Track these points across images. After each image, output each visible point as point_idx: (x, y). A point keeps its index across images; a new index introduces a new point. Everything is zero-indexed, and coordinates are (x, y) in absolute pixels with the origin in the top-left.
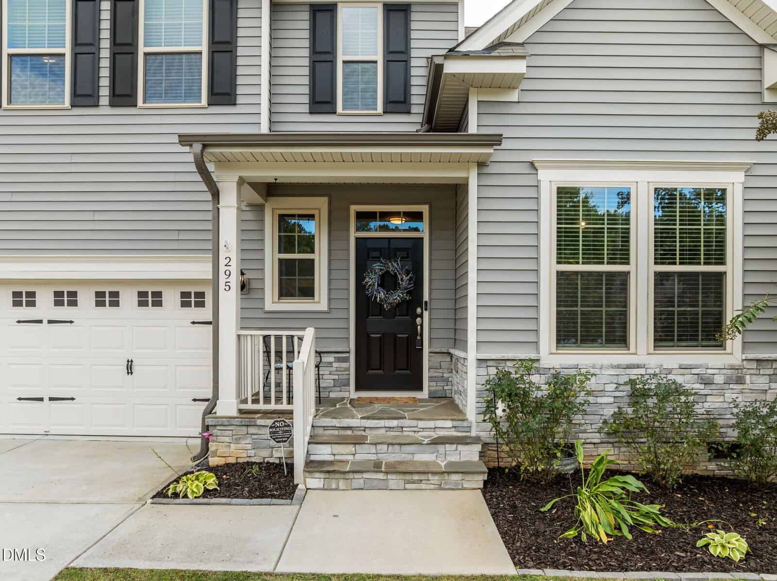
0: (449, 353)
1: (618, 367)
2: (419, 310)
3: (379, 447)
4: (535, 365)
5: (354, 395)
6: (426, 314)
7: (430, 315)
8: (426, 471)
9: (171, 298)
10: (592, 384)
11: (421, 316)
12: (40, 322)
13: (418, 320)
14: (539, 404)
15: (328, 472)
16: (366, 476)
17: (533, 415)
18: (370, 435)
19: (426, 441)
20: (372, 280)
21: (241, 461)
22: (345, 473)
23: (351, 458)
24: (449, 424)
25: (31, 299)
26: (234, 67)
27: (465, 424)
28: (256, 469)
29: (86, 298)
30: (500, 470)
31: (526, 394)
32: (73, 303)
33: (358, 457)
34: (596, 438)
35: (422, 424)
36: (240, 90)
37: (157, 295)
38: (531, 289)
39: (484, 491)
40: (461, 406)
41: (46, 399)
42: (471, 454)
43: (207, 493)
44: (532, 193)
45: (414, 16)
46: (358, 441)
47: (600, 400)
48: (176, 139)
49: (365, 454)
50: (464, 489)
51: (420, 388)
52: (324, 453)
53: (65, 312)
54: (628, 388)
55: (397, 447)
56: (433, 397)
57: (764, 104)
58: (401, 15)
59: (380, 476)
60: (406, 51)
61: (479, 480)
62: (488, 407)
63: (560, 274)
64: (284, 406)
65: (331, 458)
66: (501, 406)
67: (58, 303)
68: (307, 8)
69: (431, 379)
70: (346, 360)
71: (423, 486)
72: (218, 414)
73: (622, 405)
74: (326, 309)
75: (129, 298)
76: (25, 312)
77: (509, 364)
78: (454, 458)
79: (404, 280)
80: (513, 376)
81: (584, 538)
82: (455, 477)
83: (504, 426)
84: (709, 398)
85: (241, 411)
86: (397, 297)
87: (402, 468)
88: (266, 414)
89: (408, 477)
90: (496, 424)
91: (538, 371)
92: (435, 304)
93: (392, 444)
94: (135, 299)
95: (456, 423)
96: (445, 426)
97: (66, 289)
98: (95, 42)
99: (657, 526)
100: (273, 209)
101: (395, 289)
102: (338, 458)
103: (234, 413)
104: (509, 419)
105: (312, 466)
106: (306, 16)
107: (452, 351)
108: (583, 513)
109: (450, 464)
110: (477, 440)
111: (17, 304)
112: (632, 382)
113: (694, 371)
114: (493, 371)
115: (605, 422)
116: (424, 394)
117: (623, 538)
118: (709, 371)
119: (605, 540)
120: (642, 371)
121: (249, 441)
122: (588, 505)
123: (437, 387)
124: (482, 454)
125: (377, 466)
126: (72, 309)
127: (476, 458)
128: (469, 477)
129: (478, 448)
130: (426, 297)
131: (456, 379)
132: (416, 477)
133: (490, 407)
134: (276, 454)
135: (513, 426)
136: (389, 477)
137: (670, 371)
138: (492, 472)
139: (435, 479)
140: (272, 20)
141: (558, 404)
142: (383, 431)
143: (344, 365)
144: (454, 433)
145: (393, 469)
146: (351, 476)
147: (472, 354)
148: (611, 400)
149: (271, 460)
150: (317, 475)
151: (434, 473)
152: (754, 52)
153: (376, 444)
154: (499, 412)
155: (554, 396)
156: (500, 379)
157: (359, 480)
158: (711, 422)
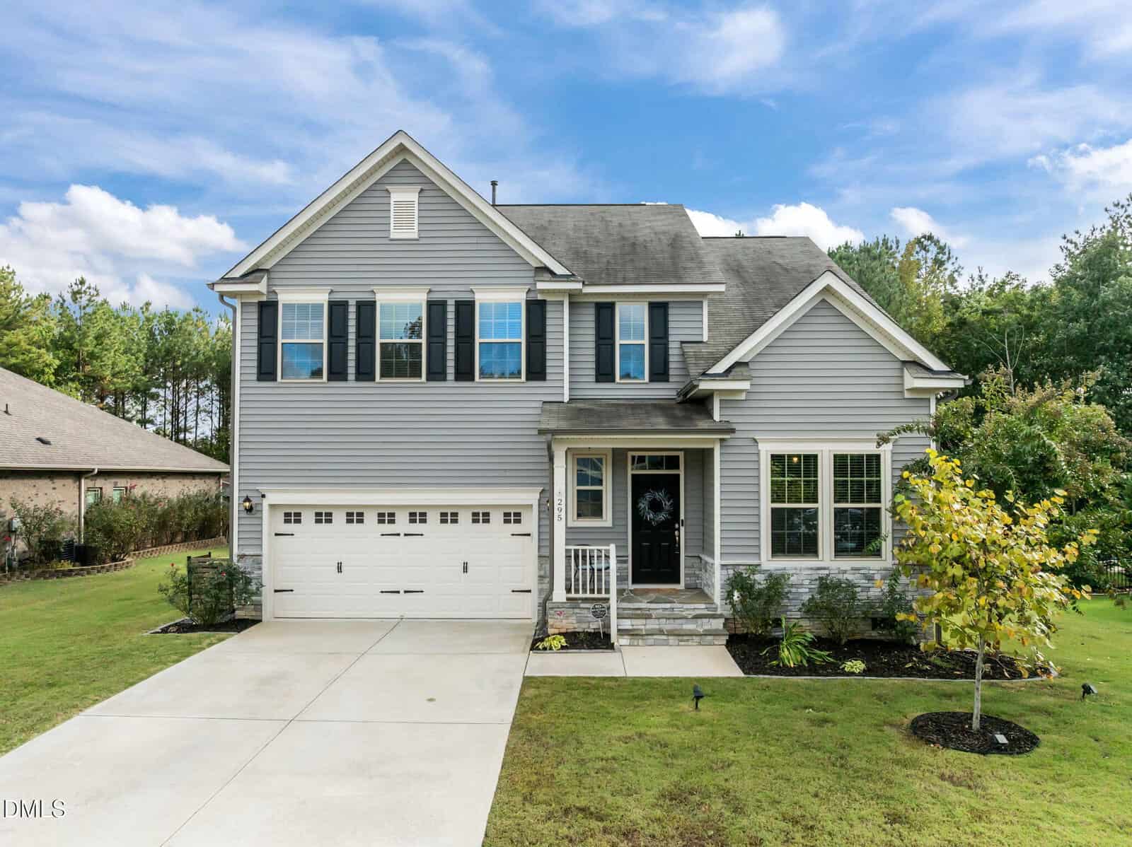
0: (699, 557)
1: (812, 569)
2: (677, 526)
3: (661, 620)
4: (758, 568)
5: (632, 587)
6: (682, 529)
7: (685, 529)
8: (692, 634)
9: (496, 517)
10: (793, 580)
11: (679, 530)
12: (399, 535)
13: (676, 533)
14: (760, 593)
15: (633, 635)
16: (655, 637)
17: (757, 599)
18: (654, 614)
19: (690, 617)
20: (643, 505)
21: (569, 631)
22: (642, 635)
23: (643, 627)
24: (703, 606)
25: (392, 519)
26: (544, 353)
27: (714, 606)
28: (582, 636)
29: (433, 517)
30: (735, 635)
31: (752, 586)
32: (423, 521)
33: (648, 627)
34: (798, 615)
35: (686, 606)
36: (548, 370)
37: (486, 515)
38: (755, 520)
39: (727, 646)
40: (709, 594)
41: (402, 592)
42: (718, 624)
43: (563, 647)
44: (755, 458)
45: (671, 311)
46: (648, 617)
47: (800, 590)
48: (536, 432)
49: (652, 625)
50: (714, 645)
51: (678, 582)
52: (627, 624)
53: (417, 527)
54: (818, 582)
55: (672, 621)
56: (688, 588)
57: (904, 399)
58: (662, 311)
59: (664, 637)
60: (665, 335)
61: (723, 640)
62: (728, 595)
63: (773, 510)
64: (603, 595)
65: (631, 627)
66: (736, 594)
67: (413, 521)
68: (594, 305)
69: (686, 575)
70: (626, 562)
71: (690, 643)
72: (554, 601)
73: (814, 593)
74: (611, 525)
75: (465, 518)
76: (387, 528)
77: (741, 567)
78: (706, 627)
79: (667, 504)
80: (744, 575)
81: (781, 665)
82: (710, 638)
83: (739, 607)
84: (871, 589)
85: (568, 599)
86: (662, 517)
87: (677, 633)
88: (585, 600)
89: (680, 638)
90: (734, 606)
91: (760, 572)
92: (689, 522)
93: (669, 619)
94: (470, 518)
95: (708, 606)
96: (701, 607)
97: (418, 511)
98: (443, 335)
99: (824, 661)
100: (573, 455)
101: (661, 512)
102: (635, 627)
103: (565, 601)
104: (742, 602)
105: (622, 632)
106: (592, 311)
107: (701, 555)
108: (783, 654)
109: (706, 630)
110: (721, 616)
111: (381, 521)
112: (821, 579)
113: (862, 572)
114: (731, 572)
115: (803, 605)
116: (681, 586)
117: (803, 665)
118: (871, 572)
119: (792, 665)
120: (827, 572)
121: (574, 618)
122: (786, 650)
123: (691, 581)
124: (725, 625)
125: (661, 632)
126: (423, 525)
127: (721, 627)
128: (717, 637)
129: (722, 621)
130: (682, 517)
131: (705, 576)
132: (685, 638)
133: (730, 595)
134: (592, 626)
135: (744, 607)
136: (670, 637)
137: (845, 572)
138: (731, 636)
139: (696, 639)
140: (570, 314)
141: (772, 593)
142: (661, 611)
143: (625, 565)
144: (706, 612)
145: (671, 633)
146: (646, 637)
147: (717, 561)
148: (807, 590)
149: (589, 631)
150: (626, 637)
151: (696, 635)
152: (898, 365)
153: (659, 618)
154: (735, 598)
155: (769, 588)
156: (736, 577)
157: (651, 640)
158: (870, 604)
